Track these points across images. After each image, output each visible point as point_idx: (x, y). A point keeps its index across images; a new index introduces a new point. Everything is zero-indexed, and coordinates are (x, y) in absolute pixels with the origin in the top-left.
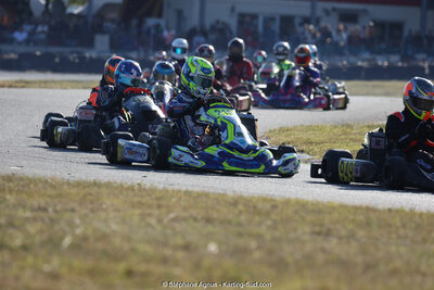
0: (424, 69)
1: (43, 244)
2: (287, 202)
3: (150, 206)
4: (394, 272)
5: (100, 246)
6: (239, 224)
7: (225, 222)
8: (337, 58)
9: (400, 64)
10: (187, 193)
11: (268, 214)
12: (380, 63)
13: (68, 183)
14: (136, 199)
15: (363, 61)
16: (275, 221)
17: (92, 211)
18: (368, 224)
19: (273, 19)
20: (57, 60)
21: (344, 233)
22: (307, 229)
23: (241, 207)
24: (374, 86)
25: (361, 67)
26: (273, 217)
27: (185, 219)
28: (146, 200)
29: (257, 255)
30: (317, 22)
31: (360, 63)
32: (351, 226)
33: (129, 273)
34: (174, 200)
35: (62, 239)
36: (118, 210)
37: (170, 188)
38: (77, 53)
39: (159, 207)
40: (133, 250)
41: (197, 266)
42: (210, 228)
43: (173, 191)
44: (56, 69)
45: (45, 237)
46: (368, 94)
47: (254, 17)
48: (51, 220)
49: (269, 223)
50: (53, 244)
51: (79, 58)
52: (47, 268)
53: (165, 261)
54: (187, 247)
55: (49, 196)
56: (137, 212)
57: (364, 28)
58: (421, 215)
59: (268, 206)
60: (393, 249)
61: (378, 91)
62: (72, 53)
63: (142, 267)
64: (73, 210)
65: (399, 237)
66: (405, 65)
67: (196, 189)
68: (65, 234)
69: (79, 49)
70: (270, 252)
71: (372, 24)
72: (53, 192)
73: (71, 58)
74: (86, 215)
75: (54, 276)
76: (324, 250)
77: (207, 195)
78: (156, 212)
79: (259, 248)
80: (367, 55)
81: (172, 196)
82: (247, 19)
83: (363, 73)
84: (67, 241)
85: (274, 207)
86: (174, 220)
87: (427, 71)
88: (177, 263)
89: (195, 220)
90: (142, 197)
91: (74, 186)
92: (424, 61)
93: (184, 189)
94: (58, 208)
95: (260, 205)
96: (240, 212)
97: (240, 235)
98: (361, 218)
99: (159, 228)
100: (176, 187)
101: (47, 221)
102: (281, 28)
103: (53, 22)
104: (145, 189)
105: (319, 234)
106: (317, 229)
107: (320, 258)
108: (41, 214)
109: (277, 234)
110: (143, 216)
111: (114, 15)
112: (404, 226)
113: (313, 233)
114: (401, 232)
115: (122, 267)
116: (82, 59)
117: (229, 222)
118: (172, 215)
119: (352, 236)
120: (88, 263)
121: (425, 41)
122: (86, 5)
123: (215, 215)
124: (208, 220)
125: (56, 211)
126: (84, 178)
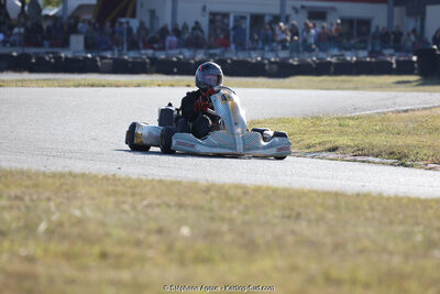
0: (392, 64)
1: (19, 230)
2: (258, 189)
3: (124, 194)
4: (362, 251)
5: (75, 231)
6: (211, 210)
7: (197, 208)
8: (306, 54)
9: (368, 59)
10: (161, 181)
11: (239, 200)
12: (349, 58)
13: (44, 174)
14: (111, 188)
15: (332, 57)
16: (246, 206)
17: (68, 199)
18: (337, 208)
19: (243, 18)
20: (34, 61)
21: (312, 217)
22: (277, 213)
23: (213, 193)
24: (343, 81)
25: (330, 63)
26: (244, 202)
27: (158, 206)
28: (120, 188)
29: (229, 237)
30: (287, 20)
31: (329, 59)
32: (320, 210)
33: (104, 256)
34: (147, 188)
35: (37, 225)
36: (93, 199)
37: (144, 178)
38: (52, 53)
39: (133, 194)
40: (108, 235)
41: (170, 248)
42: (183, 213)
43: (147, 180)
44: (33, 69)
45: (21, 223)
46: (338, 89)
47: (226, 15)
48: (27, 207)
49: (241, 208)
50: (29, 229)
51: (54, 58)
52: (23, 252)
53: (138, 244)
54: (160, 231)
55: (26, 187)
56: (112, 199)
57: (332, 25)
58: (388, 198)
59: (239, 193)
60: (361, 230)
61: (347, 85)
62: (47, 53)
63: (117, 250)
64: (49, 199)
65: (367, 219)
66: (373, 60)
67: (169, 179)
68: (41, 220)
69: (55, 50)
70: (242, 235)
71: (339, 21)
72: (28, 183)
73: (47, 59)
74: (61, 203)
75: (31, 259)
76: (293, 232)
77: (179, 183)
78: (130, 199)
79: (230, 230)
80: (335, 51)
81: (146, 185)
82: (218, 18)
83: (332, 68)
84: (43, 227)
85: (245, 193)
86: (147, 206)
87: (394, 66)
88: (150, 246)
89: (168, 206)
90: (116, 185)
91: (50, 177)
92: (391, 55)
93: (157, 178)
94: (35, 197)
95: (232, 192)
96: (212, 198)
97: (212, 219)
98: (330, 202)
99: (132, 214)
100: (150, 177)
101: (23, 208)
102: (251, 26)
103: (29, 24)
104: (119, 180)
105: (289, 217)
106: (287, 213)
107: (290, 239)
108: (17, 203)
109: (247, 218)
110: (117, 204)
111: (89, 16)
112: (372, 209)
113: (284, 217)
114: (369, 214)
115: (96, 250)
116: (58, 58)
117: (202, 208)
118: (145, 203)
119: (321, 219)
120: (64, 246)
121: (392, 37)
122: (61, 7)
123: (188, 202)
124: (181, 206)
125: (32, 200)
126: (60, 169)
